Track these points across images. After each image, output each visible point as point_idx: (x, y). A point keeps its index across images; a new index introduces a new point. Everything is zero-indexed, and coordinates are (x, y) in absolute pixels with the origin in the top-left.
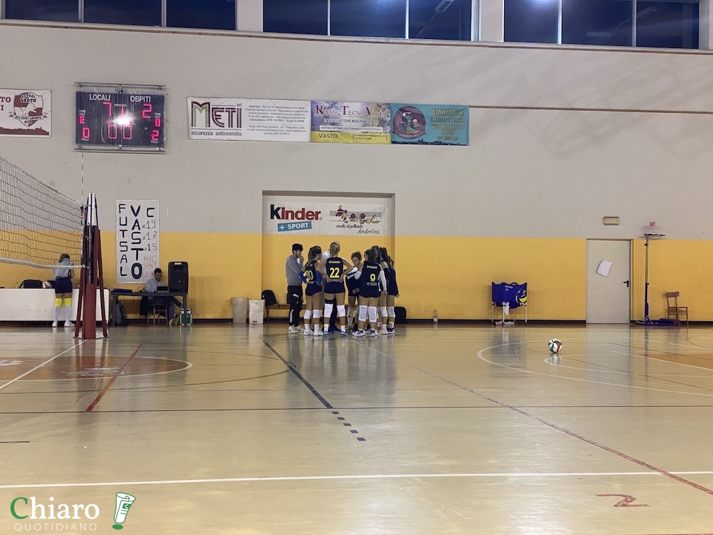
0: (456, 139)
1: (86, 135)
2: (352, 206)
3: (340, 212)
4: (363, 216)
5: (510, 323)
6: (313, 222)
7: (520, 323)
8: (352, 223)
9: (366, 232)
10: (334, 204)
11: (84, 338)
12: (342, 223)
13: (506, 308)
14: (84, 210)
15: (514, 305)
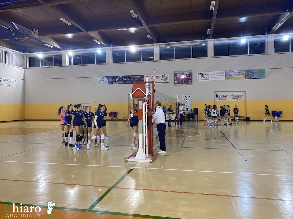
0: (262, 77)
2: (236, 94)
4: (238, 96)
5: (277, 121)
6: (226, 98)
7: (280, 121)
8: (236, 98)
10: (231, 94)
12: (233, 98)
13: (276, 117)
15: (278, 116)
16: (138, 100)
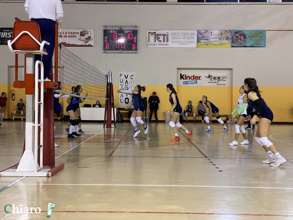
0: (260, 44)
1: (107, 47)
2: (214, 74)
3: (209, 77)
4: (219, 78)
6: (198, 80)
8: (214, 81)
9: (220, 85)
10: (206, 73)
11: (107, 127)
12: (210, 81)
14: (107, 76)
16: (26, 56)
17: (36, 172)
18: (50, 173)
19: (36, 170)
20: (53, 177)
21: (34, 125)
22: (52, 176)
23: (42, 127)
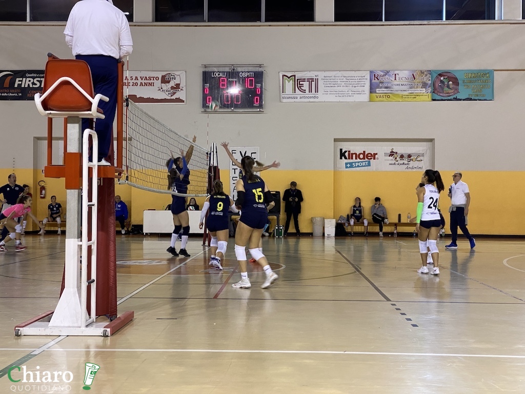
0: (483, 96)
2: (401, 148)
3: (392, 154)
4: (409, 156)
6: (372, 161)
8: (402, 162)
9: (412, 168)
10: (387, 148)
12: (393, 162)
14: (208, 154)
16: (67, 121)
17: (83, 328)
18: (109, 330)
19: (84, 324)
20: (114, 337)
21: (80, 243)
22: (112, 334)
23: (94, 248)
